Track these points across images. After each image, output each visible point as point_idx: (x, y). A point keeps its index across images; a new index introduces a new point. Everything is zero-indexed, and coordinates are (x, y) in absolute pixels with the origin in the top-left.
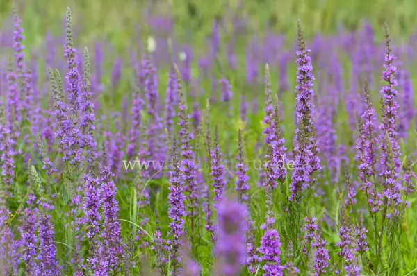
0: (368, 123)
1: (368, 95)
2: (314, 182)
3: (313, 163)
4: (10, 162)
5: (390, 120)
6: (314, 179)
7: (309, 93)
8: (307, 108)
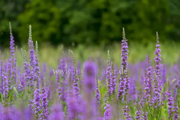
0: (149, 72)
1: (149, 61)
2: (127, 94)
3: (127, 86)
4: (6, 90)
5: (157, 70)
6: (127, 92)
7: (126, 57)
8: (125, 63)
